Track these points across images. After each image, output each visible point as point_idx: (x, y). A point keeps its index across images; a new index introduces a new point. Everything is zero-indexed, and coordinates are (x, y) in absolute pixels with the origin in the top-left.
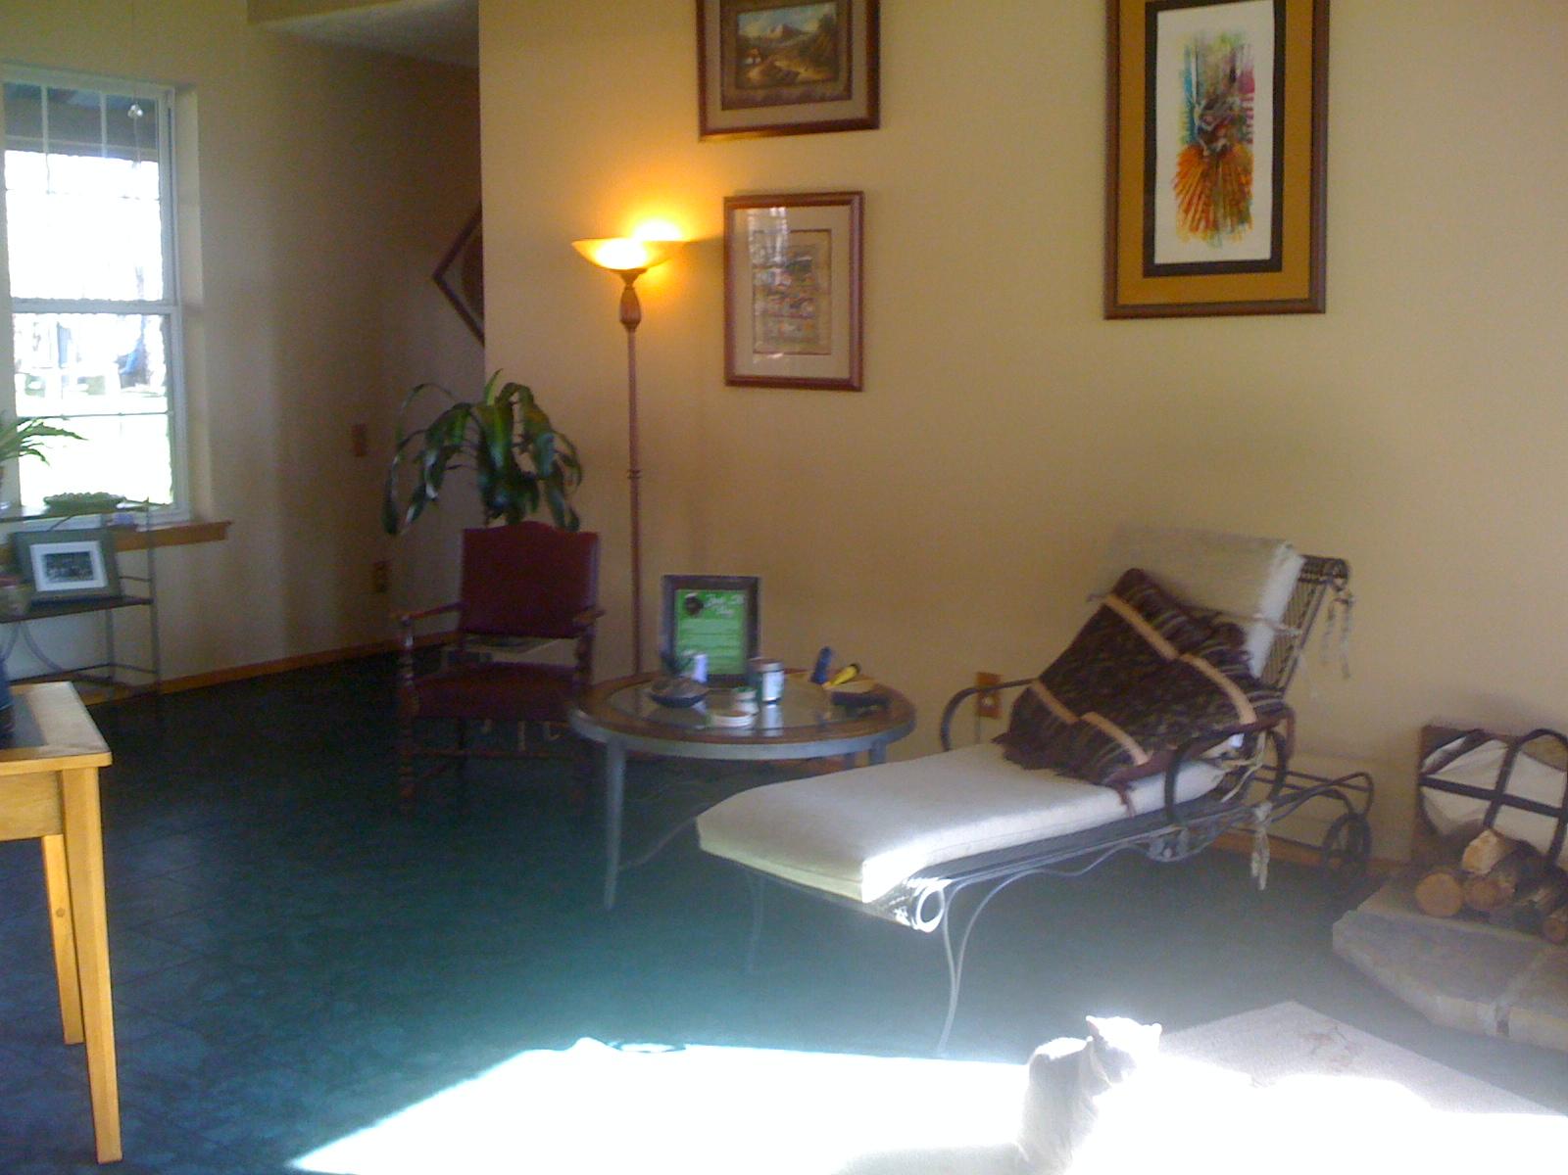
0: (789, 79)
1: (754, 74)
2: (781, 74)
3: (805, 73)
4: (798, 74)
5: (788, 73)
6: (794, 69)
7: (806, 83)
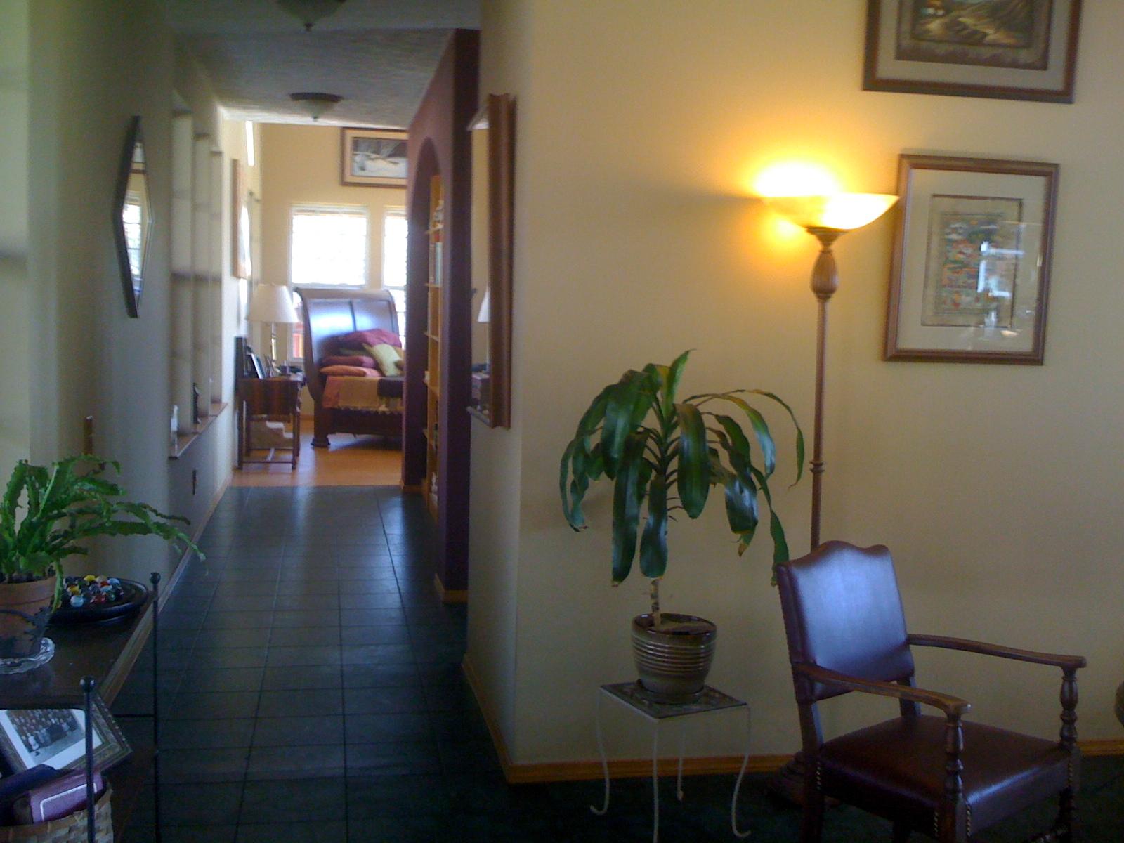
0: (976, 39)
1: (935, 26)
2: (965, 32)
3: (992, 35)
4: (985, 35)
5: (975, 32)
6: (981, 28)
7: (994, 45)
